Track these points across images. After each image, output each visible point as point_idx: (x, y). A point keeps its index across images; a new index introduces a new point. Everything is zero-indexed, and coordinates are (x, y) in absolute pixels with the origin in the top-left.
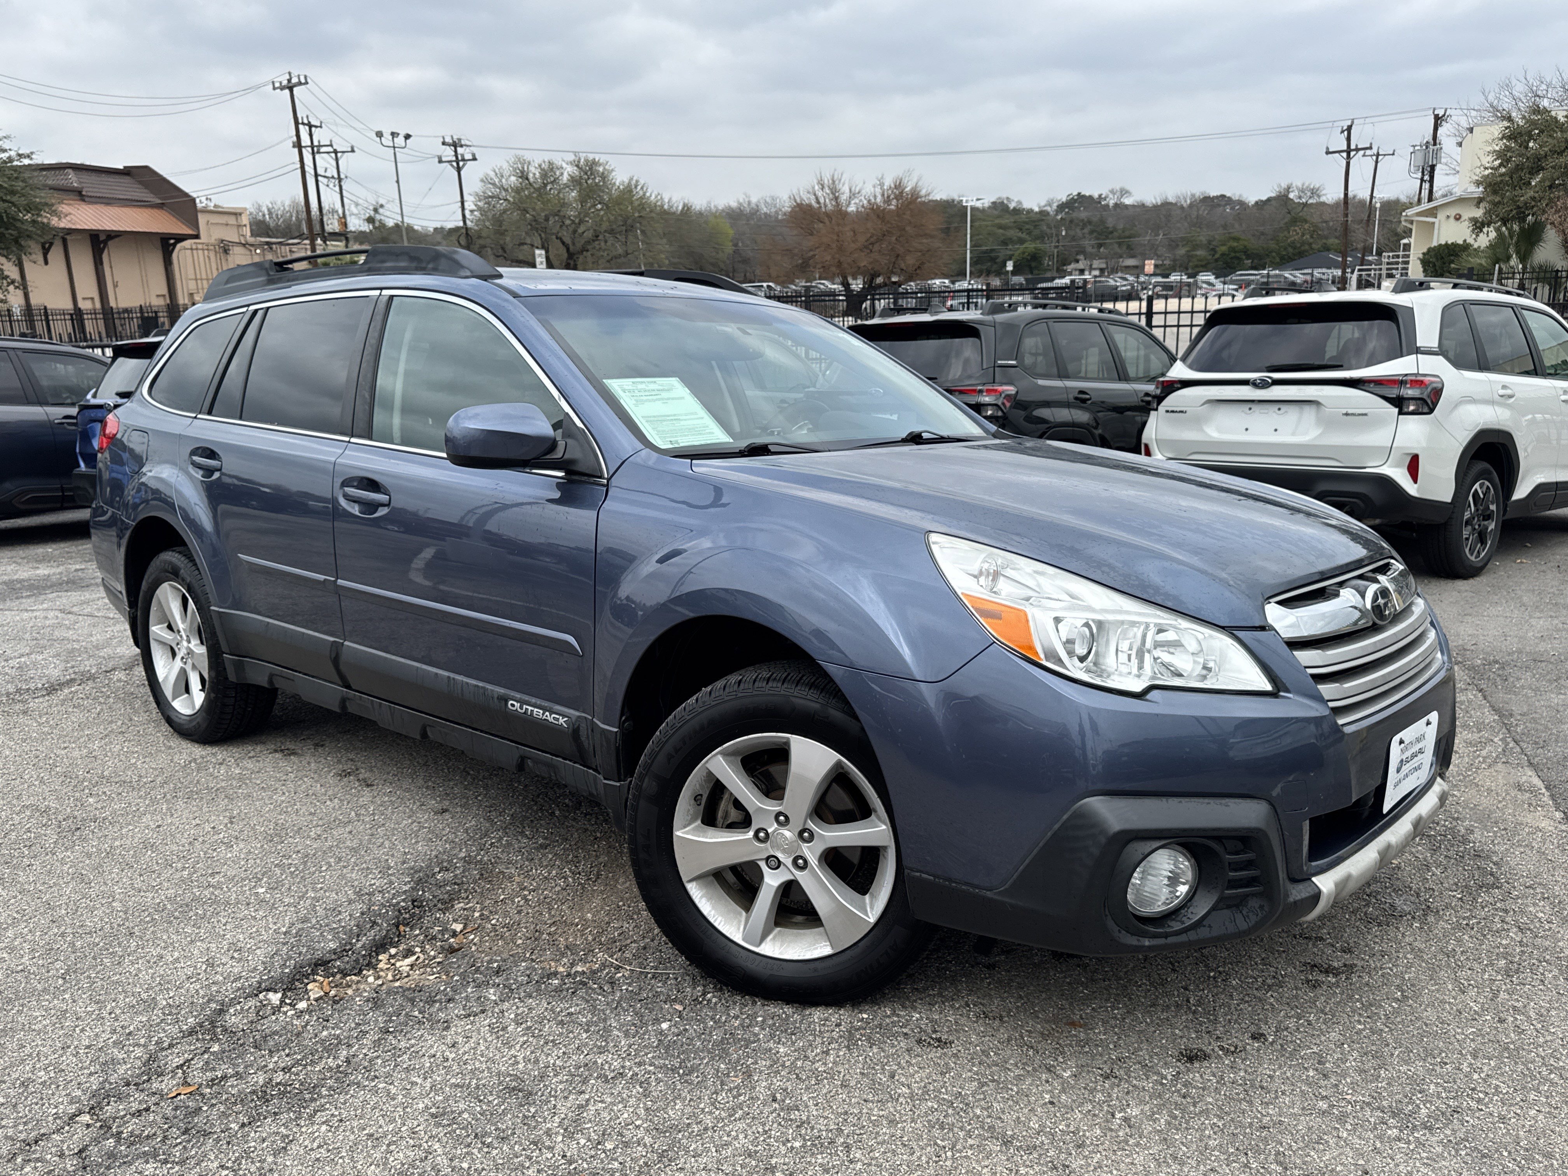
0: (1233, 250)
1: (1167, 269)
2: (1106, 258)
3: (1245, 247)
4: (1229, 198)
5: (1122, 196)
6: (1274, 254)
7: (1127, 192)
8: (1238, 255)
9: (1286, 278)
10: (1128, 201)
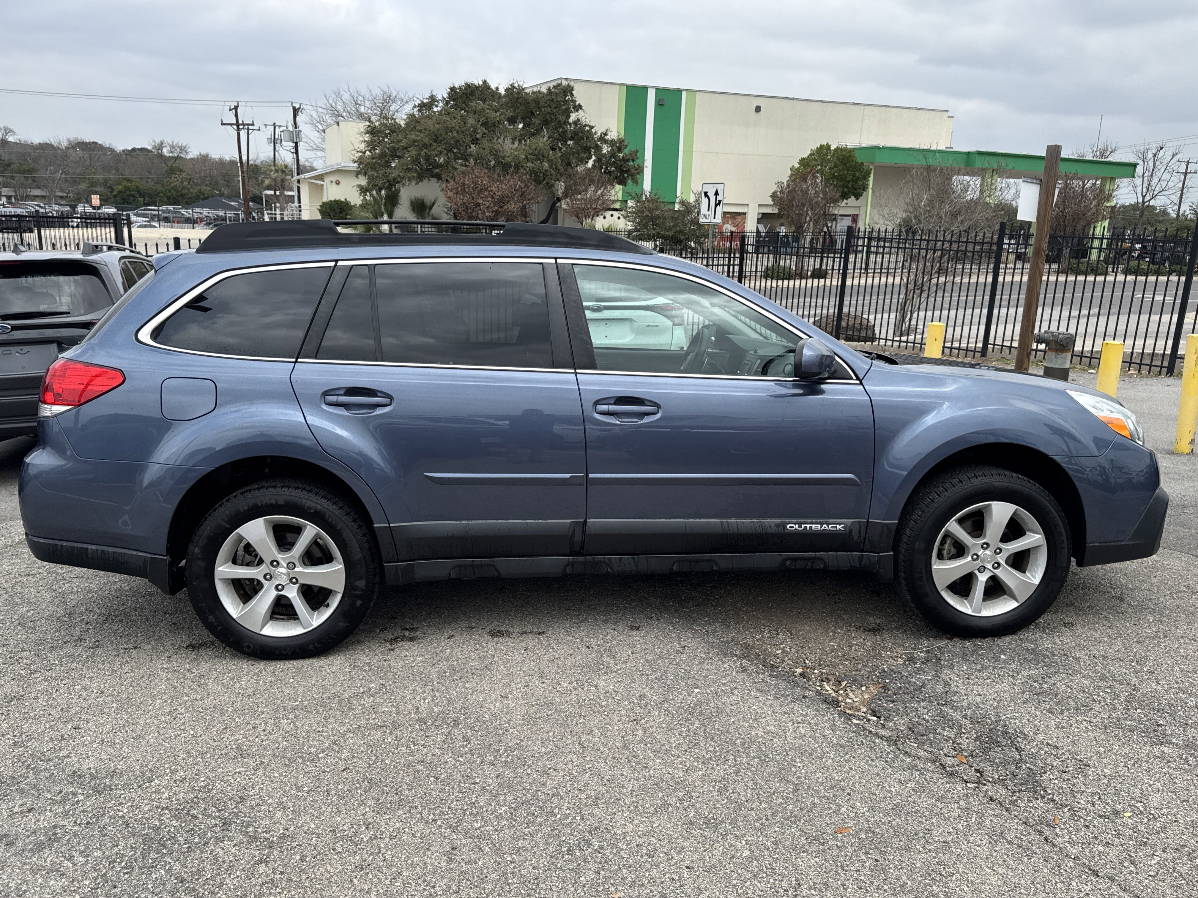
0: (127, 189)
1: (72, 201)
2: (14, 188)
3: (137, 187)
4: (100, 145)
5: (7, 134)
6: (161, 195)
7: (11, 131)
8: (133, 193)
9: (183, 214)
10: (11, 139)
